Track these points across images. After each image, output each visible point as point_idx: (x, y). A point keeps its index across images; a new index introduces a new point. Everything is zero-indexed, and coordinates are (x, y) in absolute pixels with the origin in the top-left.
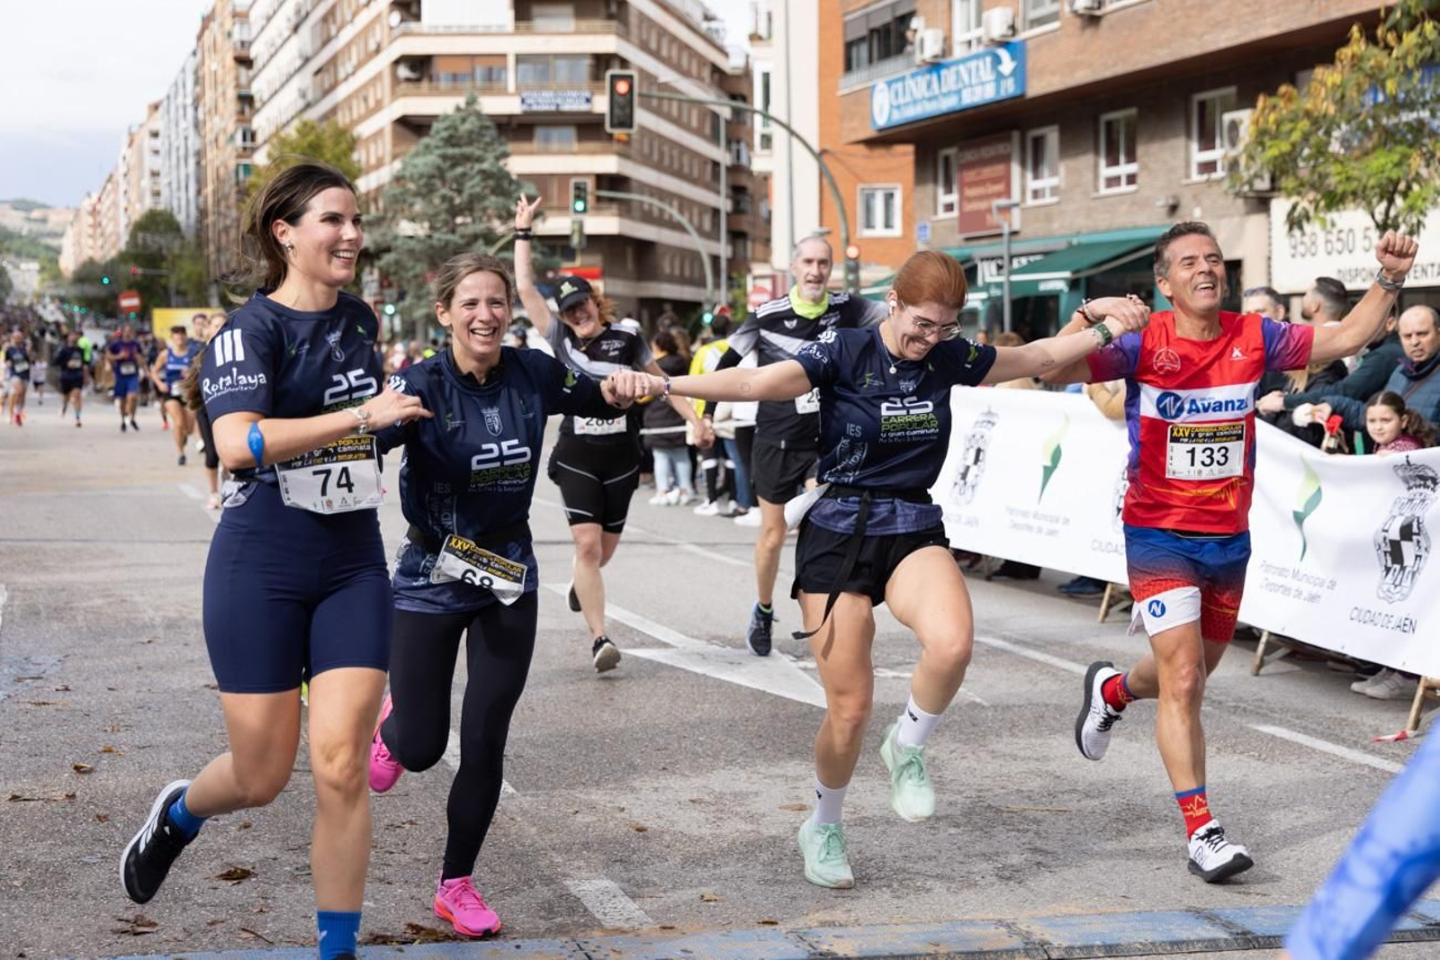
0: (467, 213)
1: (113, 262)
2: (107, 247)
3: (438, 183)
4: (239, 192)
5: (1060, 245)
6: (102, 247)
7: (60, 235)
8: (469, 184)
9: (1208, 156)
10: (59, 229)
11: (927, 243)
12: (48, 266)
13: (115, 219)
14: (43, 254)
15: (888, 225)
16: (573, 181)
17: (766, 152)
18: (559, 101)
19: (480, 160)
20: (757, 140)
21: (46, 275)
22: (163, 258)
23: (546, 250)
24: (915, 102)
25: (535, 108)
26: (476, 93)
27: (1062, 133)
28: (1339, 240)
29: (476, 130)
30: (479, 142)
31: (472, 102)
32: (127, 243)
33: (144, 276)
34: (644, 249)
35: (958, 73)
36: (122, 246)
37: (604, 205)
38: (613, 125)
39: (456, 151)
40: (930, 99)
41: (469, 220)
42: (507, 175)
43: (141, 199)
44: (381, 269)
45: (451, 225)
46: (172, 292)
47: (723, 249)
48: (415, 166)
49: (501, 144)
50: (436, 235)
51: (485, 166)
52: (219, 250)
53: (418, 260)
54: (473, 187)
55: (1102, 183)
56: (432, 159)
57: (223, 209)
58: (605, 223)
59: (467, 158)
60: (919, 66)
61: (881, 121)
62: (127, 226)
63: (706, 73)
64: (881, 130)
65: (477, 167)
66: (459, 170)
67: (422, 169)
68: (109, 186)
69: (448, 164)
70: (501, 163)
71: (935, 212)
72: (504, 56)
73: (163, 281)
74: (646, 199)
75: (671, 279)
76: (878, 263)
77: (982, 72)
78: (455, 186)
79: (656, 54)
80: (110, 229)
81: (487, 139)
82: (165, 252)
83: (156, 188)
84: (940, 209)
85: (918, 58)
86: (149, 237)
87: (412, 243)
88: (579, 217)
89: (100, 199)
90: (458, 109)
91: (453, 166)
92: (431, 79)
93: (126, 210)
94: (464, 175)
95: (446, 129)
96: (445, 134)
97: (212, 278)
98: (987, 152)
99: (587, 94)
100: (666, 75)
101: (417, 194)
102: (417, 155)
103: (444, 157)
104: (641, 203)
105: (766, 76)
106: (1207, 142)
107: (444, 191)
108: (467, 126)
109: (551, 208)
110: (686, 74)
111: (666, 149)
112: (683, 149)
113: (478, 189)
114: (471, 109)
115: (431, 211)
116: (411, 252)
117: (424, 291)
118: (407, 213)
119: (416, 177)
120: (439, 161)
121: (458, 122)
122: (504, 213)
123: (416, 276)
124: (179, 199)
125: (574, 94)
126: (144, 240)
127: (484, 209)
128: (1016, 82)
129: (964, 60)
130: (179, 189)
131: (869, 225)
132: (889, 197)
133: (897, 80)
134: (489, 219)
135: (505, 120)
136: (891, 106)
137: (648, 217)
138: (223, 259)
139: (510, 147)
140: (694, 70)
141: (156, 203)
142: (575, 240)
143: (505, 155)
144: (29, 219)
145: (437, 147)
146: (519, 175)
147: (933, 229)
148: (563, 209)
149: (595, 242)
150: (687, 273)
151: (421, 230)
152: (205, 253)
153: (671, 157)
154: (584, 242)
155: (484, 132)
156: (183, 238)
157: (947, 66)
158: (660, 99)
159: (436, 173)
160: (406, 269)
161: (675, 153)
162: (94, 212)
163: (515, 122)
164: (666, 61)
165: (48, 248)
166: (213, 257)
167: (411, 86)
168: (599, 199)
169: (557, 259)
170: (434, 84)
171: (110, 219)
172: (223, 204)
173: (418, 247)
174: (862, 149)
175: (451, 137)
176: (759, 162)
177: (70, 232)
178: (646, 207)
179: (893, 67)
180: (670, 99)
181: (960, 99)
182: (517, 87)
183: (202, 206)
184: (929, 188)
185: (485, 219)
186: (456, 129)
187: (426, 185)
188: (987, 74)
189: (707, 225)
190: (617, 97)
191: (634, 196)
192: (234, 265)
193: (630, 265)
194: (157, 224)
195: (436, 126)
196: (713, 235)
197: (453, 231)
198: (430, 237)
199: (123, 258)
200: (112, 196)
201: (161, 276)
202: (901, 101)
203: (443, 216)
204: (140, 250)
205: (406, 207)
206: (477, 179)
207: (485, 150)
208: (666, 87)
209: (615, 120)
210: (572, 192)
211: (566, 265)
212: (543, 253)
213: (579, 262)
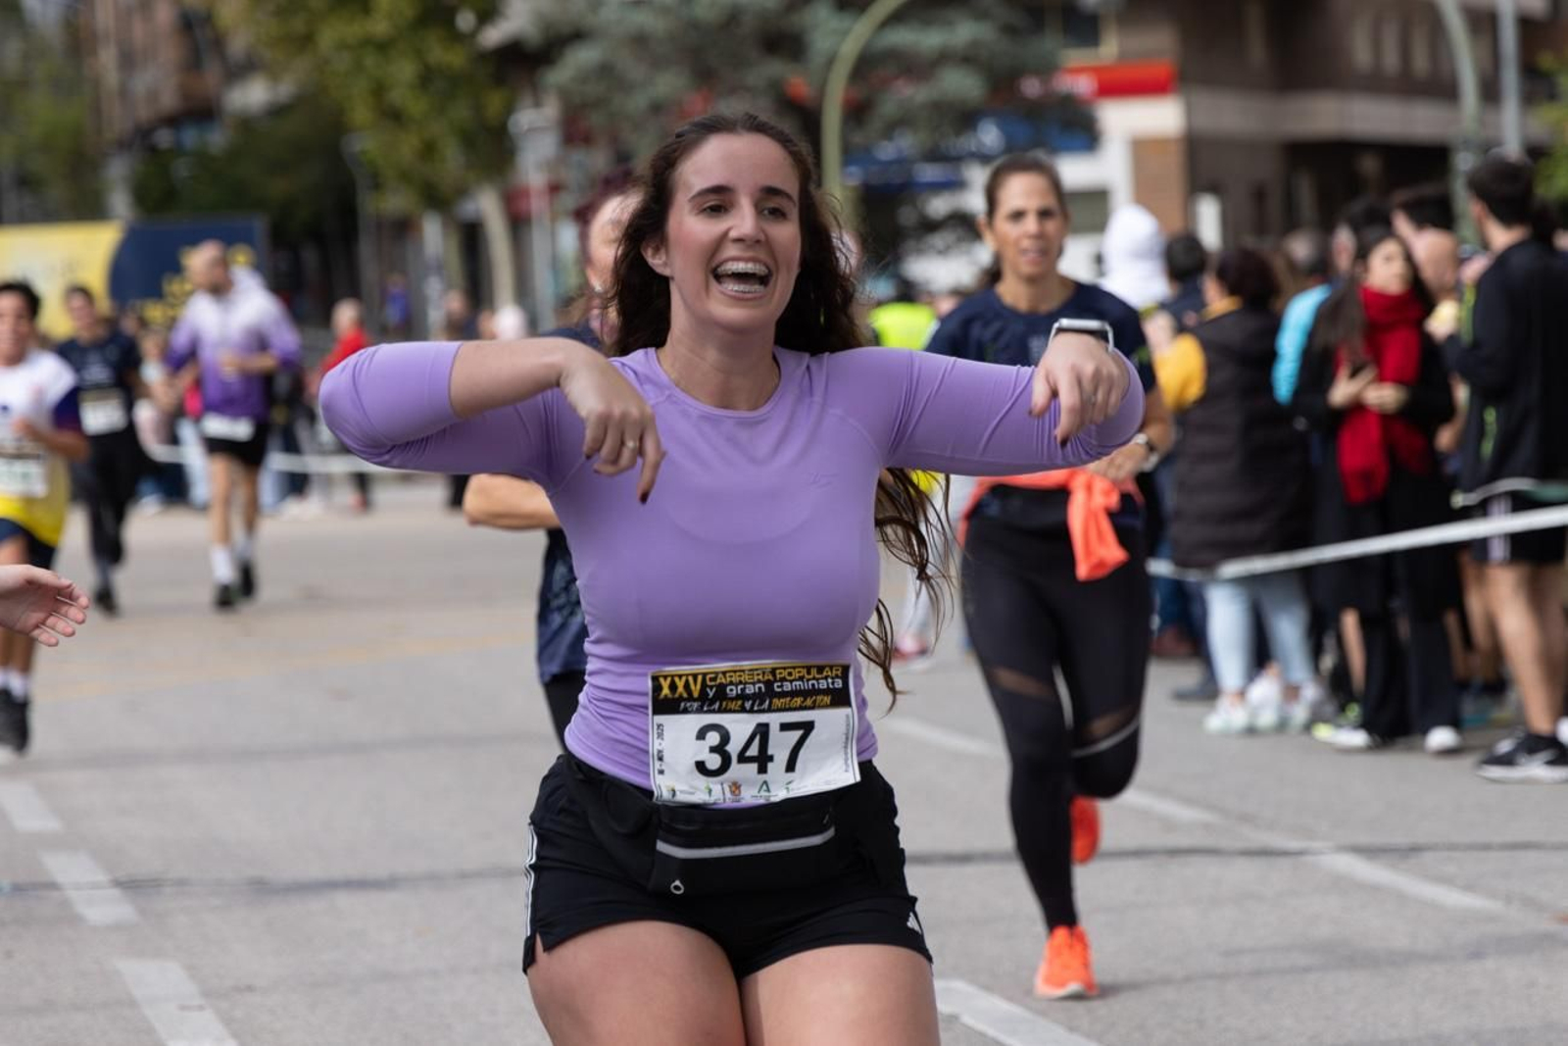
44: (565, 95)
52: (128, 61)
53: (658, 63)
75: (1375, 84)
116: (640, 41)
123: (657, 108)
138: (137, 84)
150: (1421, 63)
160: (624, 86)
166: (111, 79)
169: (1049, 42)
192: (169, 100)
193: (1257, 51)
211: (1076, 57)
212: (1010, 30)
213: (1110, 49)
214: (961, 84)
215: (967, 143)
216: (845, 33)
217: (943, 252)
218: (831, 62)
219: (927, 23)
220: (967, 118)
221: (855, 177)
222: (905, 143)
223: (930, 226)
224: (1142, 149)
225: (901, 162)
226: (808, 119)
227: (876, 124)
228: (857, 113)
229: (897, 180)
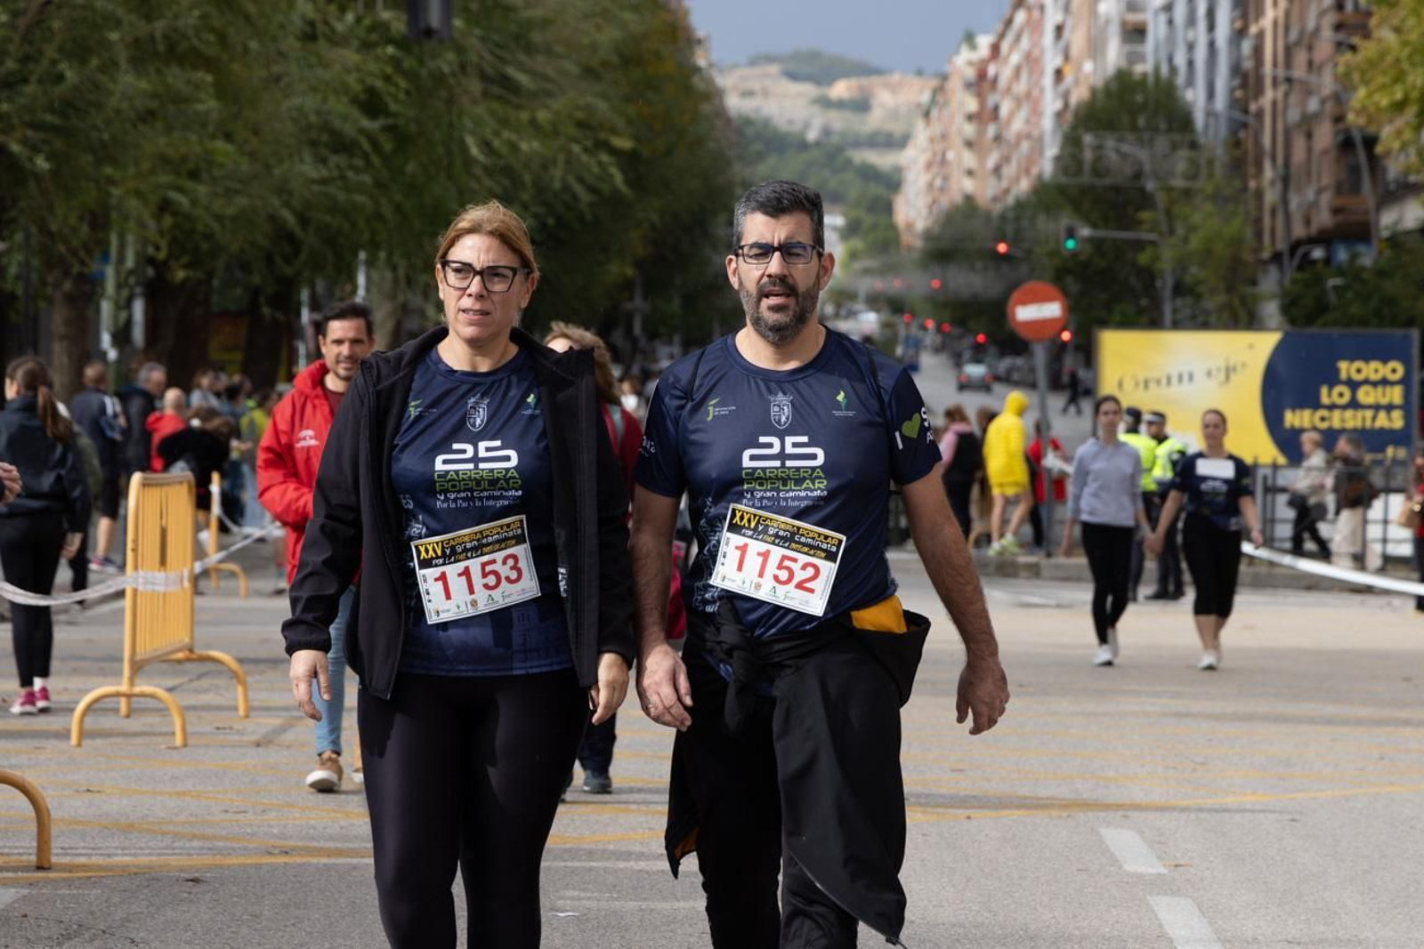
1: (1020, 205)
2: (1009, 171)
4: (1338, 27)
6: (997, 170)
7: (896, 142)
10: (897, 128)
12: (868, 219)
13: (1031, 100)
14: (854, 189)
21: (858, 243)
22: (1146, 201)
32: (1058, 159)
33: (1096, 243)
36: (1047, 167)
43: (1095, 48)
46: (1166, 284)
52: (1286, 180)
57: (1299, 72)
62: (1059, 115)
68: (1020, 17)
73: (1143, 258)
80: (1017, 125)
82: (1150, 186)
83: (1133, 18)
86: (1110, 143)
89: (995, 49)
93: (1059, 74)
97: (1266, 254)
124: (1191, 47)
126: (1099, 148)
130: (1191, 21)
138: (1294, 202)
141: (1134, 58)
144: (826, 103)
152: (1252, 184)
156: (1194, 145)
162: (981, 82)
165: (870, 174)
166: (1271, 197)
171: (1019, 102)
172: (1301, 57)
177: (922, 134)
183: (1248, 64)
192: (1324, 218)
194: (1134, 111)
199: (1047, 197)
200: (1025, 43)
201: (1139, 245)
204: (1086, 178)
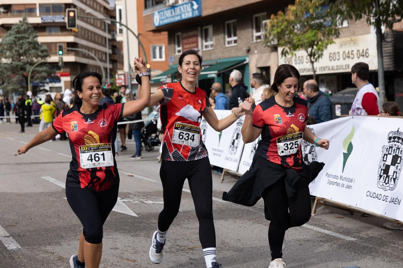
0: (24, 55)
3: (14, 46)
5: (214, 62)
8: (24, 46)
9: (259, 34)
11: (172, 63)
15: (161, 57)
16: (58, 45)
17: (121, 34)
18: (54, 19)
19: (28, 38)
20: (118, 31)
23: (51, 67)
24: (167, 18)
25: (46, 21)
26: (26, 16)
27: (214, 27)
28: (299, 59)
29: (26, 28)
30: (27, 32)
31: (25, 19)
34: (83, 66)
35: (180, 9)
37: (70, 52)
38: (69, 26)
39: (20, 35)
40: (172, 17)
41: (25, 58)
42: (37, 43)
45: (19, 59)
47: (109, 66)
48: (6, 41)
49: (35, 33)
50: (14, 63)
51: (30, 40)
53: (8, 71)
54: (25, 47)
55: (226, 43)
56: (12, 38)
58: (70, 58)
59: (23, 38)
60: (168, 7)
61: (157, 24)
63: (102, 9)
64: (157, 27)
65: (27, 40)
66: (21, 41)
67: (8, 41)
69: (17, 39)
70: (35, 39)
71: (175, 53)
72: (35, 4)
74: (84, 50)
76: (158, 69)
77: (188, 8)
78: (20, 46)
79: (85, 4)
81: (30, 31)
84: (177, 52)
85: (167, 4)
87: (6, 66)
88: (61, 56)
90: (20, 22)
91: (19, 40)
92: (11, 12)
94: (23, 43)
95: (16, 28)
96: (16, 30)
98: (191, 34)
99: (63, 16)
100: (88, 10)
101: (7, 50)
102: (7, 36)
103: (16, 38)
104: (82, 52)
105: (120, 11)
106: (258, 30)
107: (17, 48)
108: (23, 27)
109: (52, 53)
110: (96, 10)
111: (90, 34)
112: (95, 34)
113: (27, 48)
114: (24, 22)
115: (12, 55)
116: (6, 68)
117: (10, 81)
118: (4, 56)
119: (6, 44)
120: (14, 39)
121: (20, 26)
122: (36, 56)
123: (8, 76)
125: (59, 16)
127: (30, 54)
128: (198, 12)
129: (182, 5)
131: (155, 57)
132: (161, 49)
133: (161, 11)
134: (32, 57)
135: (36, 25)
136: (160, 20)
137: (84, 56)
139: (38, 34)
140: (98, 8)
142: (60, 64)
143: (36, 36)
145: (13, 34)
146: (42, 43)
147: (174, 58)
148: (56, 54)
149: (67, 64)
151: (9, 61)
153: (92, 37)
154: (63, 65)
155: (30, 29)
157: (177, 7)
158: (87, 18)
159: (13, 43)
160: (4, 73)
161: (93, 35)
163: (39, 26)
164: (89, 6)
167: (5, 15)
168: (68, 50)
169: (55, 70)
170: (12, 14)
173: (8, 66)
174: (151, 33)
175: (18, 31)
176: (119, 38)
178: (84, 53)
179: (160, 7)
180: (91, 18)
181: (181, 17)
182: (40, 14)
184: (173, 45)
185: (30, 57)
186: (20, 28)
187: (10, 47)
188: (189, 9)
189: (104, 58)
190: (70, 18)
191: (79, 49)
195: (13, 27)
196: (105, 62)
197: (20, 61)
198: (12, 63)
202: (163, 18)
203: (16, 56)
205: (4, 54)
206: (27, 45)
207: (29, 35)
208: (89, 14)
209: (70, 25)
210: (58, 48)
211: (58, 72)
212: (50, 68)
213: (62, 71)
214: (44, 74)
215: (45, 81)
216: (31, 68)
217: (42, 94)
218: (29, 71)
219: (40, 67)
220: (45, 78)
221: (31, 85)
222: (38, 81)
223: (41, 91)
224: (66, 82)
225: (37, 83)
226: (26, 78)
227: (34, 79)
228: (32, 77)
229: (37, 85)
